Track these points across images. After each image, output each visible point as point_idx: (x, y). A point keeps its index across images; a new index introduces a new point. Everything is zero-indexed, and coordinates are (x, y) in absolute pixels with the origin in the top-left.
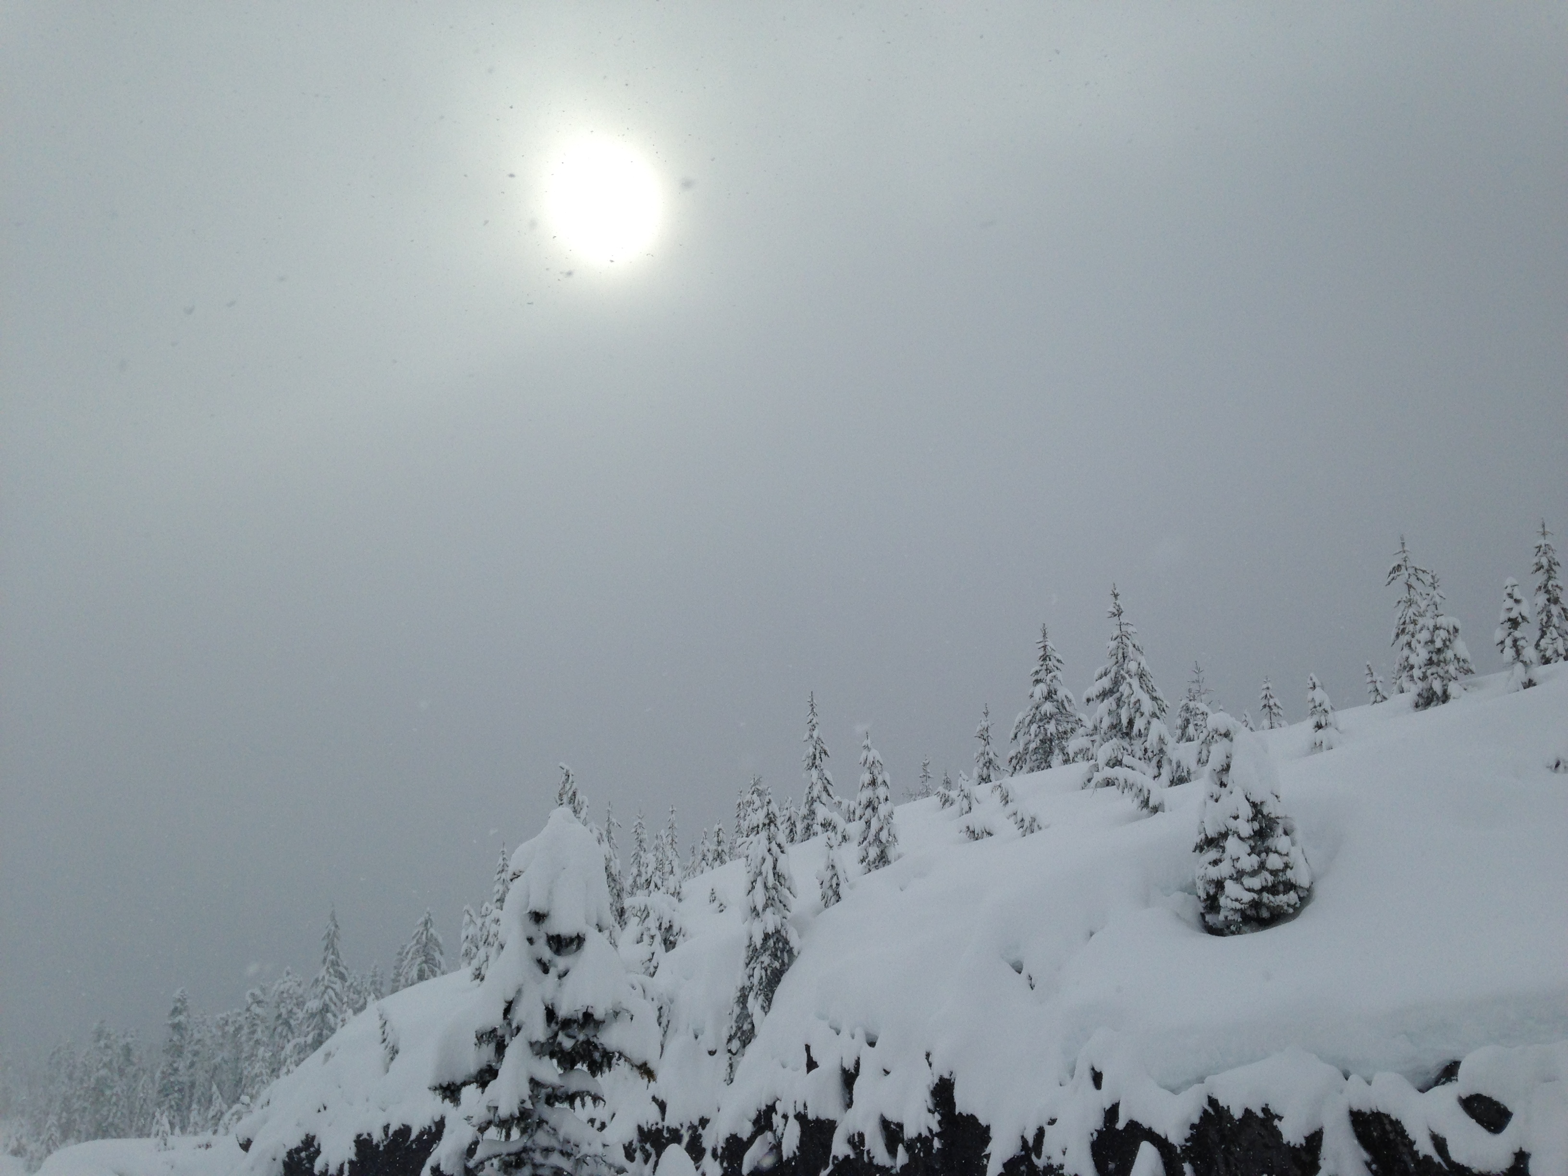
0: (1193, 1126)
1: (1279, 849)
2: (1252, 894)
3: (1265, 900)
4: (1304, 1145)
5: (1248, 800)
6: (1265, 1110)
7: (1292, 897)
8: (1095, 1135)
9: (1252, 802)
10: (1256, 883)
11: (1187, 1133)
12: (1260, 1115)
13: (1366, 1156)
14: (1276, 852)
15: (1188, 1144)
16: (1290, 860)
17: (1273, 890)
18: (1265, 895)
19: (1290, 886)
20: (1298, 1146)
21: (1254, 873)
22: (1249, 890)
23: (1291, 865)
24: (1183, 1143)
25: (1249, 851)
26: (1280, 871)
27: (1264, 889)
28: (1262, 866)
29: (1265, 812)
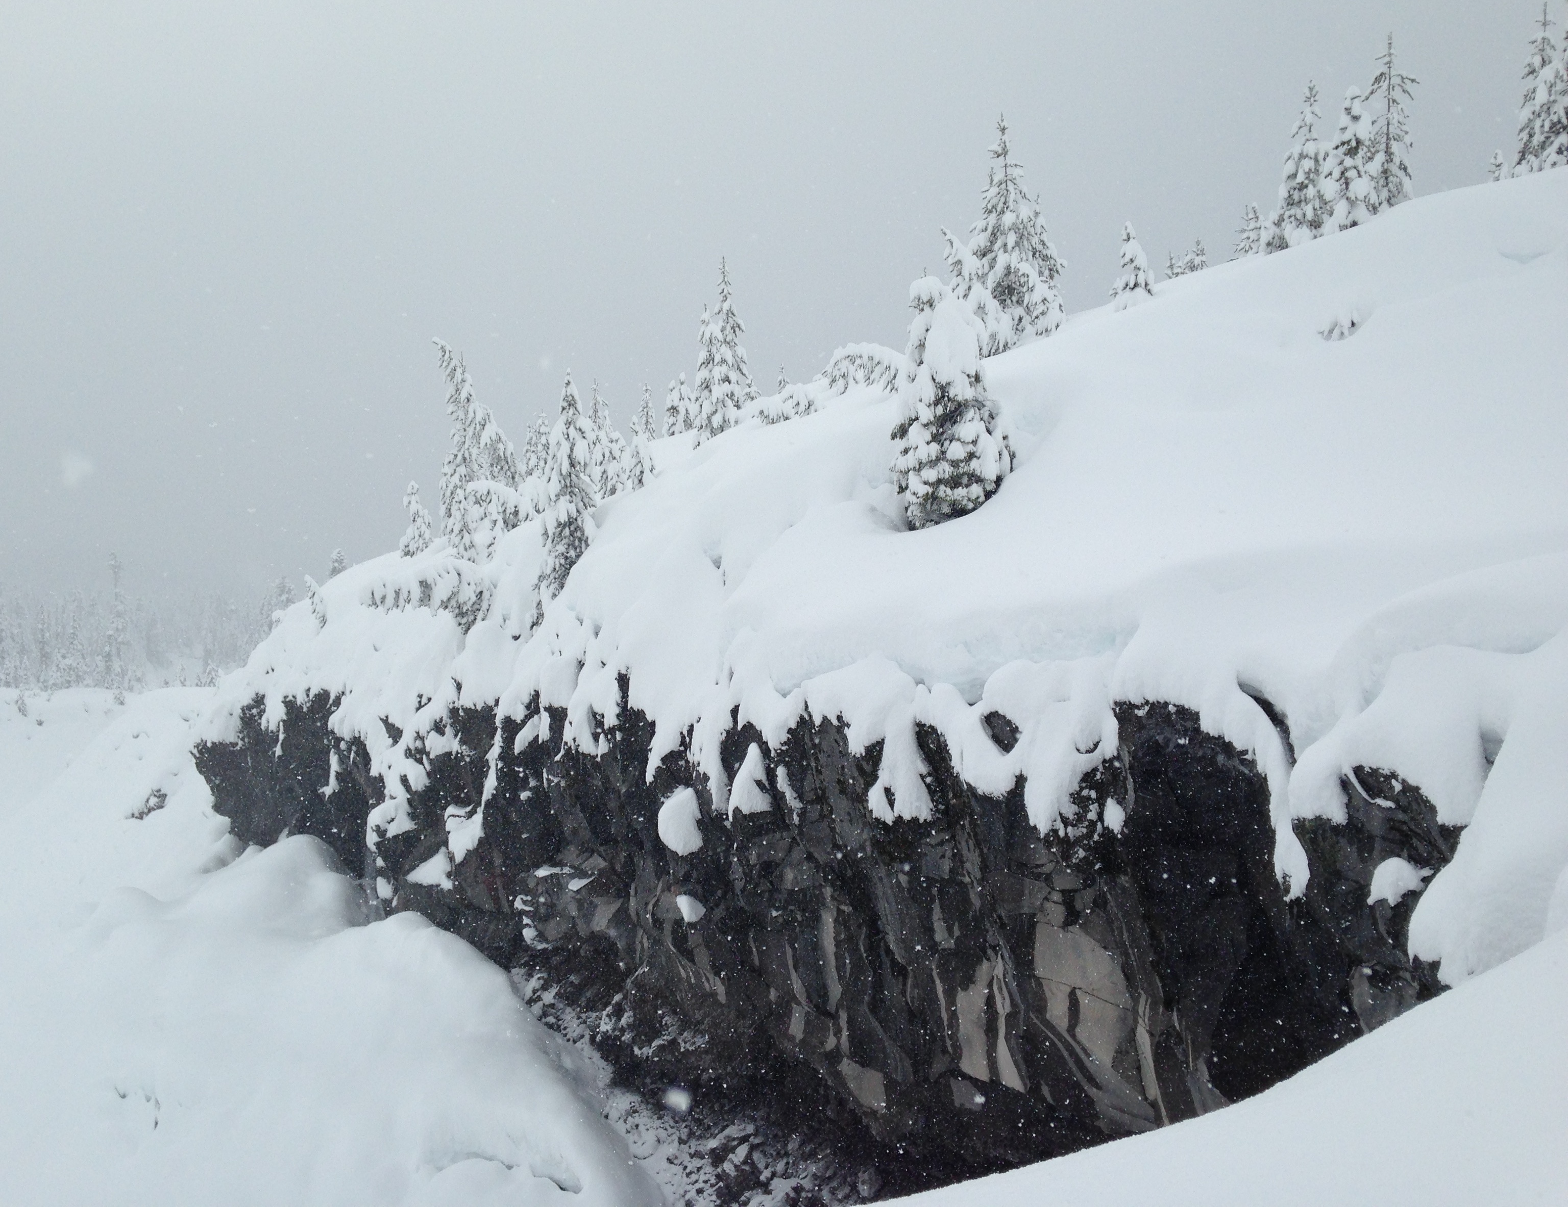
0: (790, 731)
1: (962, 436)
2: (927, 487)
3: (941, 494)
4: (864, 755)
5: (934, 380)
6: (839, 718)
7: (976, 490)
8: (724, 734)
9: (938, 383)
10: (931, 475)
11: (784, 737)
12: (835, 722)
13: (923, 769)
14: (959, 440)
15: (784, 748)
16: (978, 450)
17: (954, 482)
18: (942, 487)
19: (975, 478)
20: (858, 755)
21: (933, 463)
22: (925, 483)
23: (977, 454)
24: (779, 746)
25: (929, 438)
26: (962, 461)
27: (940, 481)
28: (942, 456)
29: (951, 396)
